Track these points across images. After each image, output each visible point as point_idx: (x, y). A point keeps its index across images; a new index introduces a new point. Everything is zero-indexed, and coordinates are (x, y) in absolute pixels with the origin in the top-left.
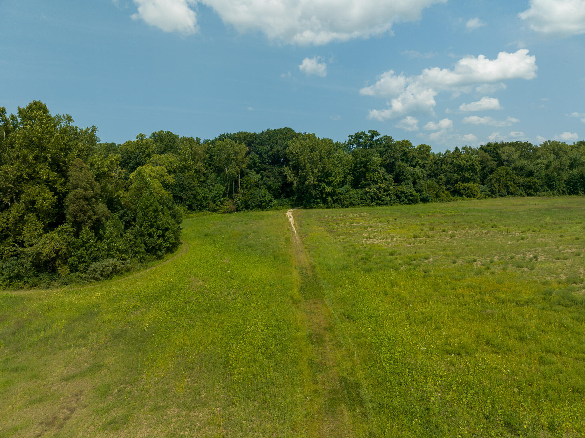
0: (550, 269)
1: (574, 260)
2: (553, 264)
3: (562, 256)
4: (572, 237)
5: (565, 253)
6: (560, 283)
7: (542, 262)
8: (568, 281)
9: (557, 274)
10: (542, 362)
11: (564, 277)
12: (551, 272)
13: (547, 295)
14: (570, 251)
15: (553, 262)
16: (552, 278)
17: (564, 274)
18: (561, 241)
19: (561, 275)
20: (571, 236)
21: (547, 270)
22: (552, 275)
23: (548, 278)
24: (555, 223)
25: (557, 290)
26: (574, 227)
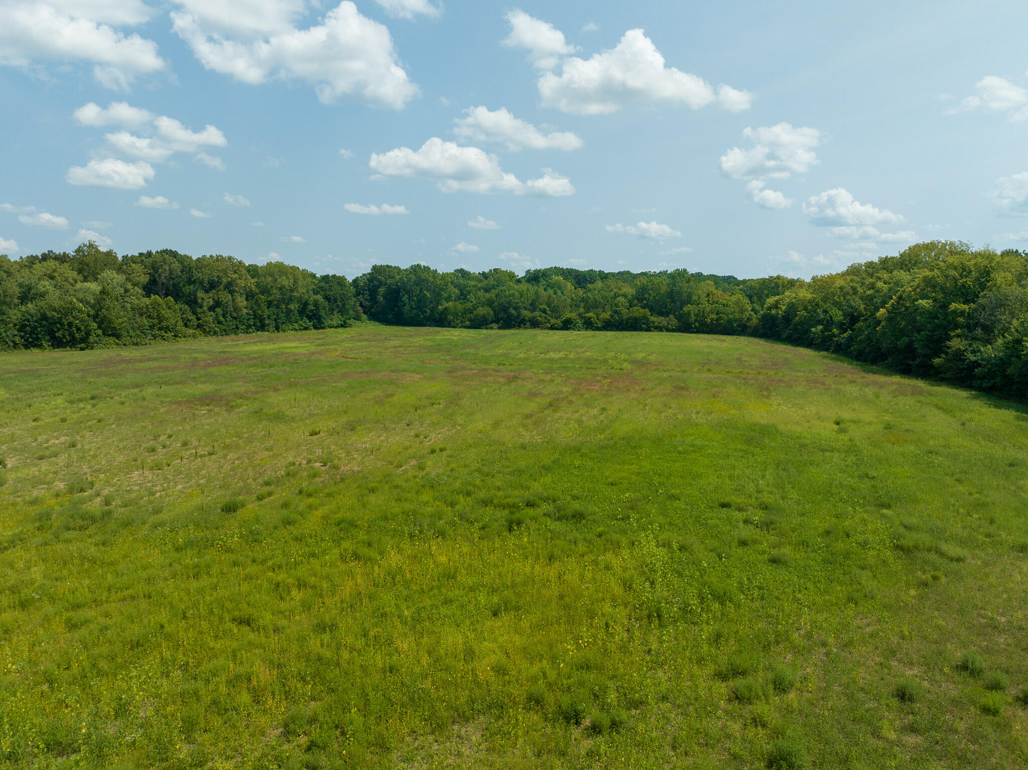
0: (34, 477)
1: (69, 455)
2: (36, 468)
3: (47, 453)
4: (53, 419)
5: (51, 447)
6: (57, 495)
7: (15, 469)
8: (71, 491)
9: (49, 483)
10: (72, 626)
11: (61, 486)
12: (36, 482)
13: (43, 521)
14: (57, 442)
15: (36, 465)
16: (43, 491)
17: (61, 480)
18: (37, 428)
19: (55, 483)
20: (52, 417)
21: (29, 479)
22: (41, 487)
23: (35, 493)
24: (18, 399)
25: (57, 508)
26: (53, 403)
